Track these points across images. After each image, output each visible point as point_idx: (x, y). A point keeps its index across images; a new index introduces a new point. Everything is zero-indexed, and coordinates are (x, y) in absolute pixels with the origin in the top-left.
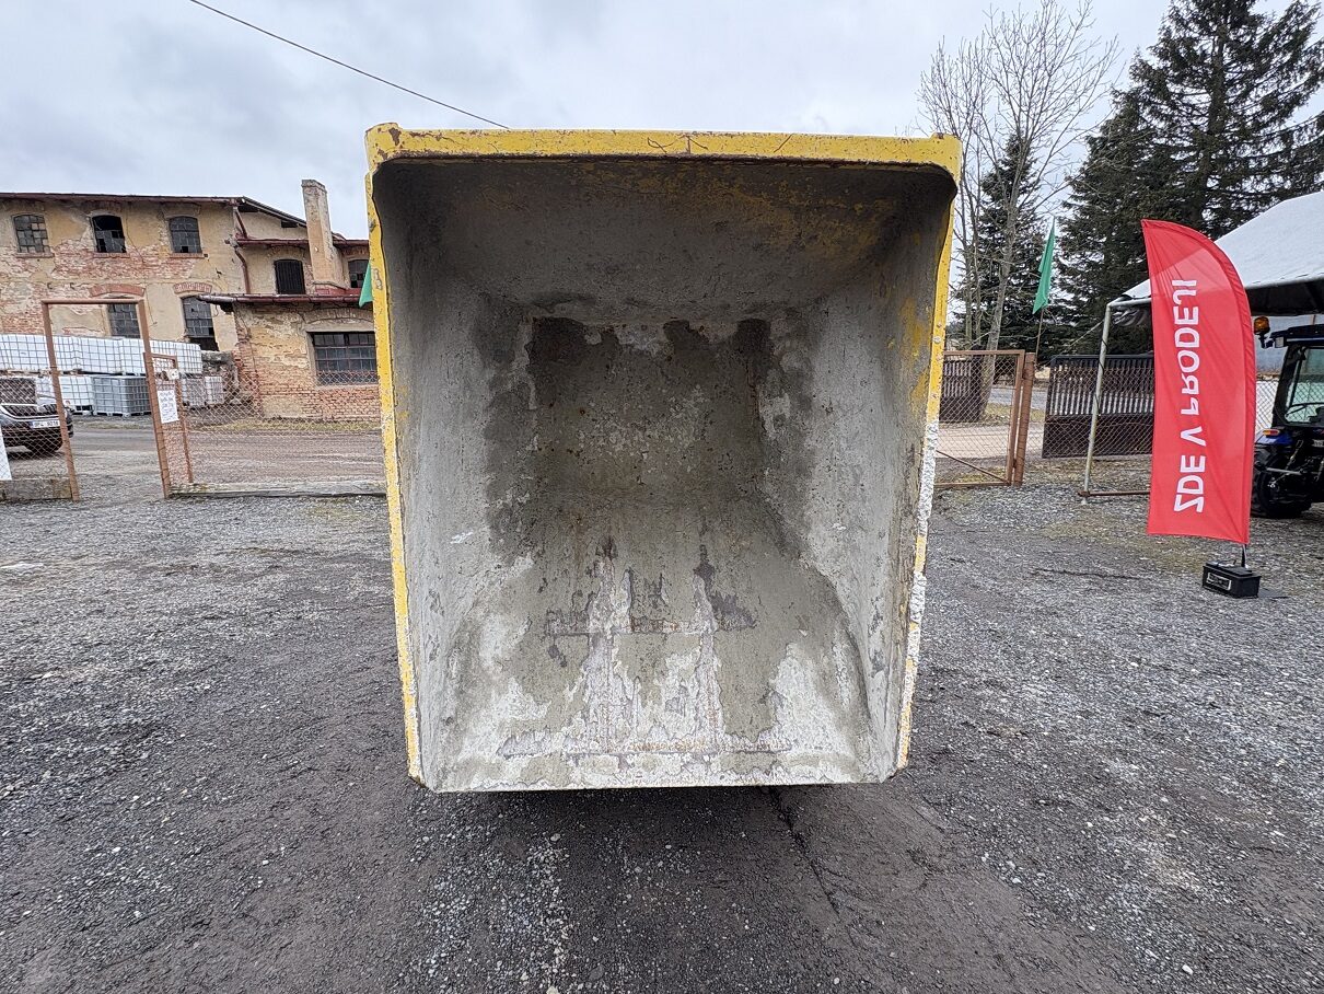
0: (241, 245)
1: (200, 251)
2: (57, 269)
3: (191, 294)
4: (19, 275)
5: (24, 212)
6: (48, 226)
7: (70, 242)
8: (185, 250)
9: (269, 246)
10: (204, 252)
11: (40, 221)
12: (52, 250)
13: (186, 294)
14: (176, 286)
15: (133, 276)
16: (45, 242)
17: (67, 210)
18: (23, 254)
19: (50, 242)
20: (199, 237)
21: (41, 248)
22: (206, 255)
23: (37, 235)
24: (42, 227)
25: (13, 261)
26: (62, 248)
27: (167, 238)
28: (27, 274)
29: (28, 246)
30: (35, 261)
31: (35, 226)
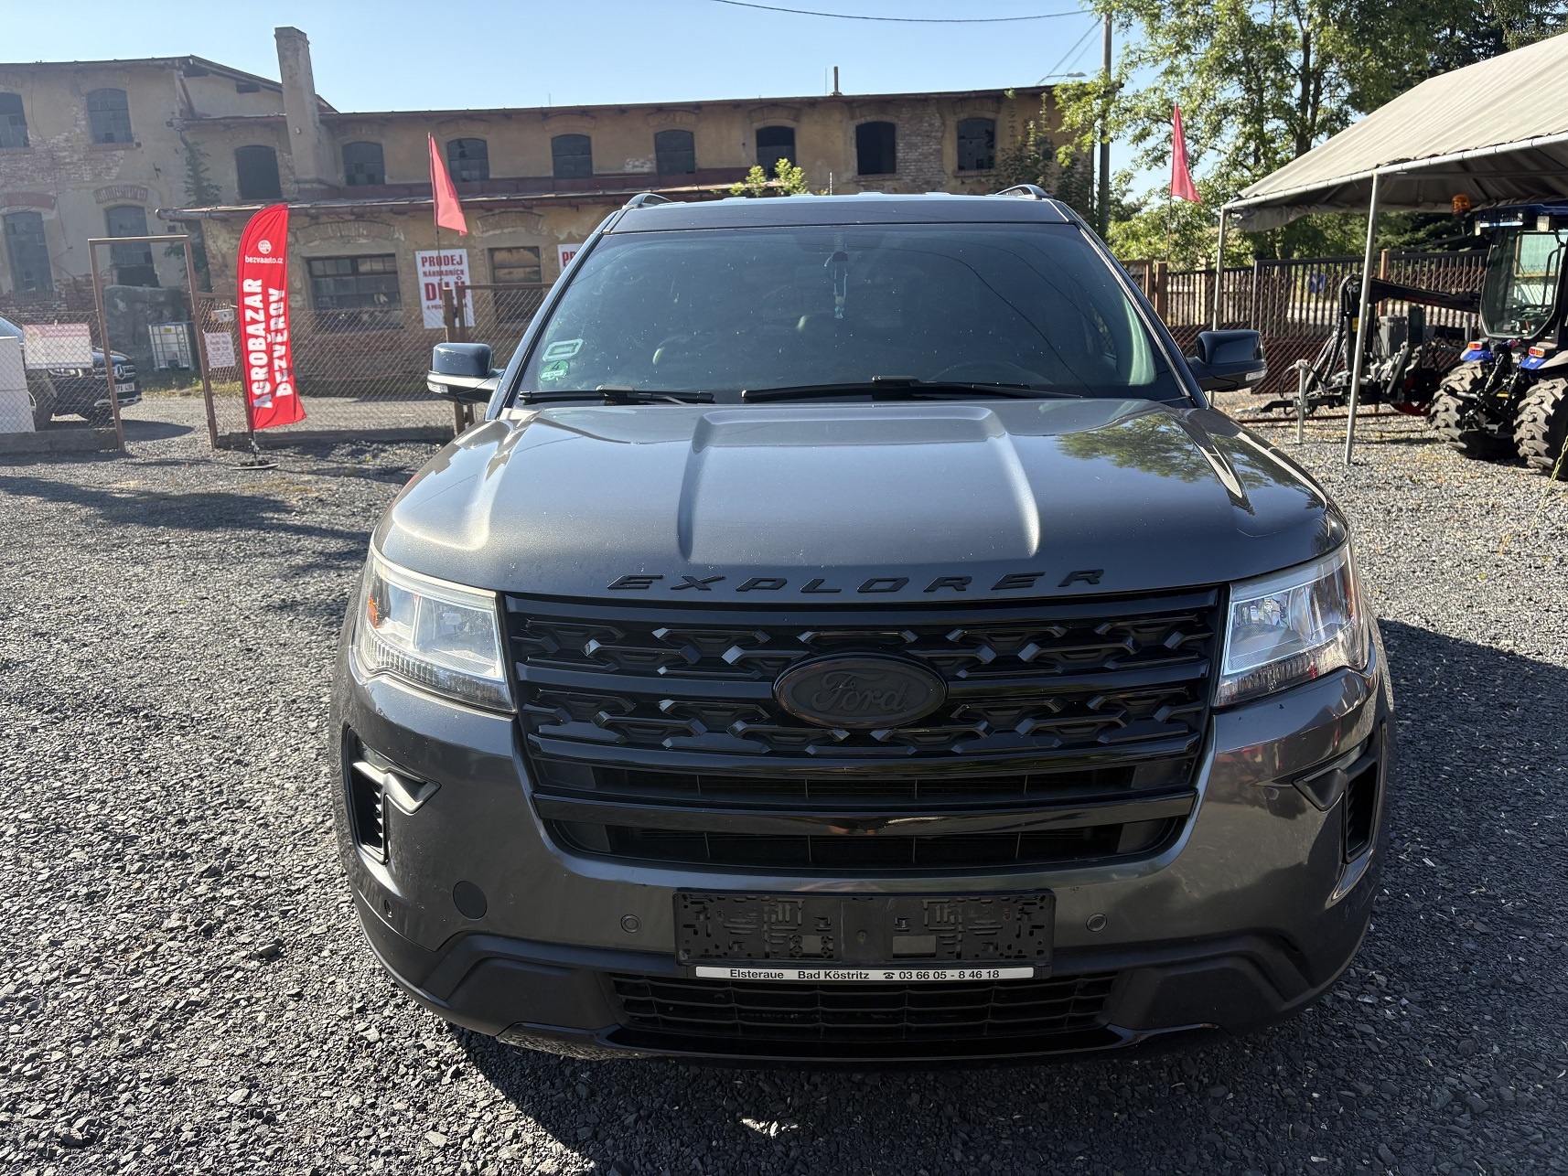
0: (188, 127)
1: (129, 138)
3: (120, 202)
8: (109, 138)
9: (227, 127)
10: (136, 140)
13: (112, 203)
14: (97, 192)
15: (39, 180)
20: (128, 118)
22: (139, 145)
27: (84, 122)
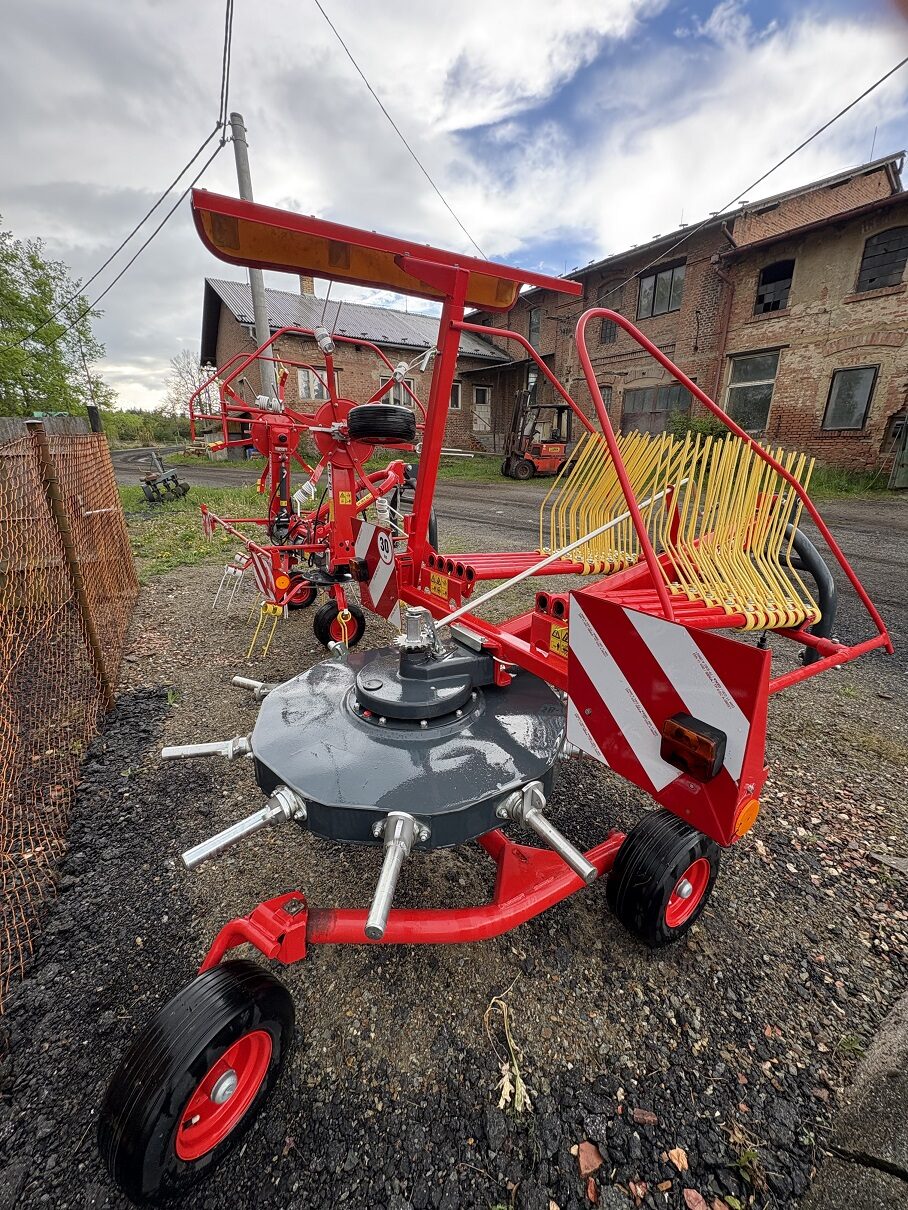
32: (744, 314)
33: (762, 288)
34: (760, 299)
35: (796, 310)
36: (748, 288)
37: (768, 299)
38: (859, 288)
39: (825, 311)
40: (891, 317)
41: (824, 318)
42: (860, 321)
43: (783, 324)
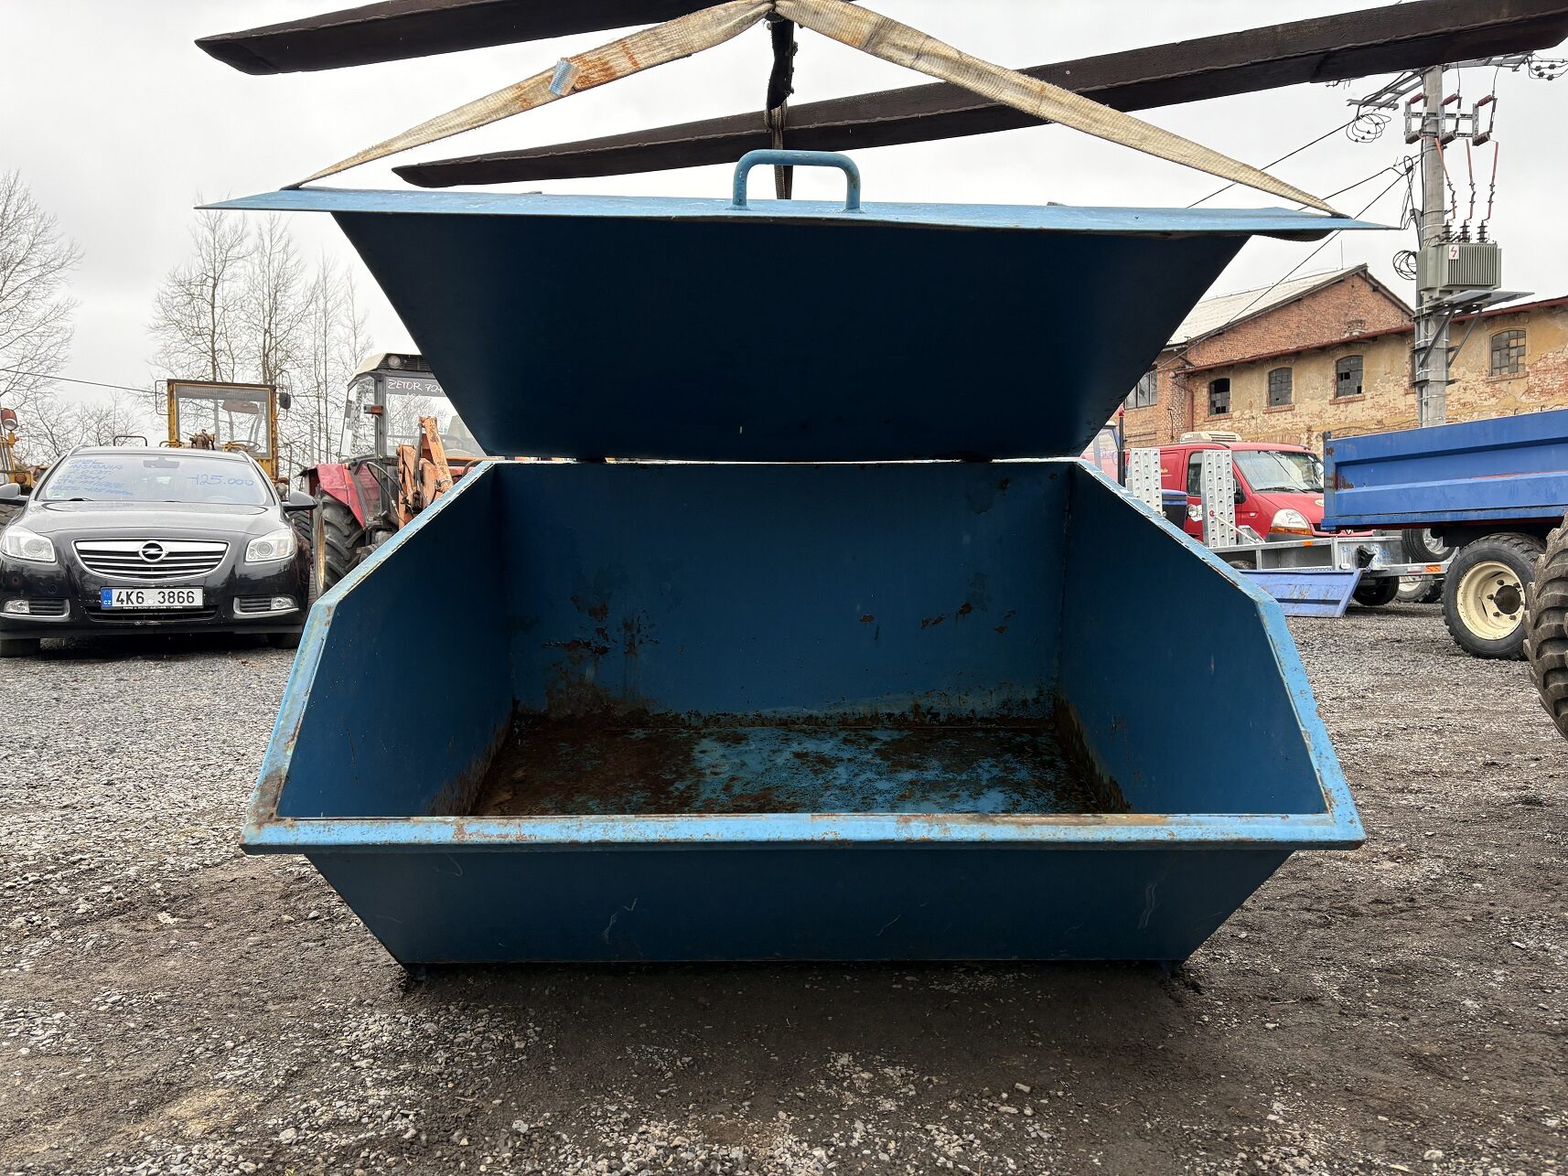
2: (1529, 391)
4: (1486, 403)
5: (1506, 328)
6: (1528, 342)
7: (1551, 355)
11: (1523, 335)
12: (1527, 369)
16: (1521, 360)
17: (1554, 316)
18: (1494, 378)
19: (1527, 360)
21: (1515, 367)
23: (1513, 353)
24: (1521, 342)
25: (1482, 388)
26: (1539, 365)
28: (1493, 400)
29: (1500, 368)
30: (1505, 384)
31: (1513, 343)
32: (1203, 414)
33: (1213, 395)
34: (1213, 403)
35: (1236, 414)
36: (1203, 395)
37: (1218, 405)
38: (1270, 403)
39: (1253, 418)
40: (1291, 425)
41: (1253, 422)
42: (1274, 427)
43: (1230, 424)
